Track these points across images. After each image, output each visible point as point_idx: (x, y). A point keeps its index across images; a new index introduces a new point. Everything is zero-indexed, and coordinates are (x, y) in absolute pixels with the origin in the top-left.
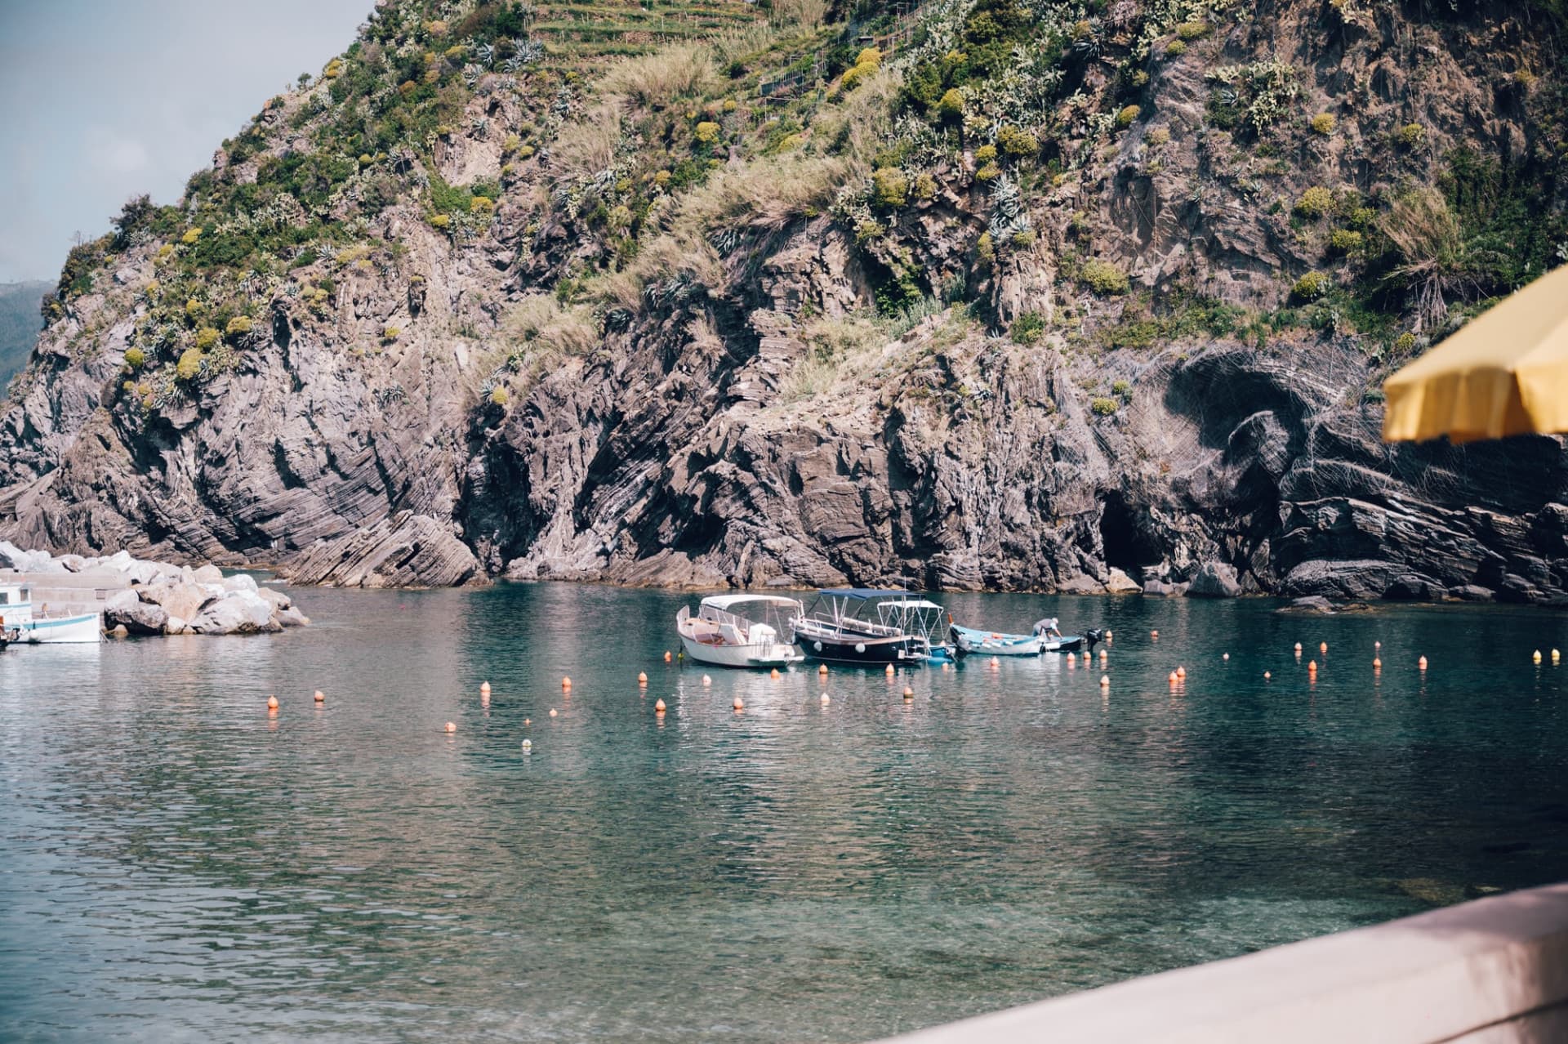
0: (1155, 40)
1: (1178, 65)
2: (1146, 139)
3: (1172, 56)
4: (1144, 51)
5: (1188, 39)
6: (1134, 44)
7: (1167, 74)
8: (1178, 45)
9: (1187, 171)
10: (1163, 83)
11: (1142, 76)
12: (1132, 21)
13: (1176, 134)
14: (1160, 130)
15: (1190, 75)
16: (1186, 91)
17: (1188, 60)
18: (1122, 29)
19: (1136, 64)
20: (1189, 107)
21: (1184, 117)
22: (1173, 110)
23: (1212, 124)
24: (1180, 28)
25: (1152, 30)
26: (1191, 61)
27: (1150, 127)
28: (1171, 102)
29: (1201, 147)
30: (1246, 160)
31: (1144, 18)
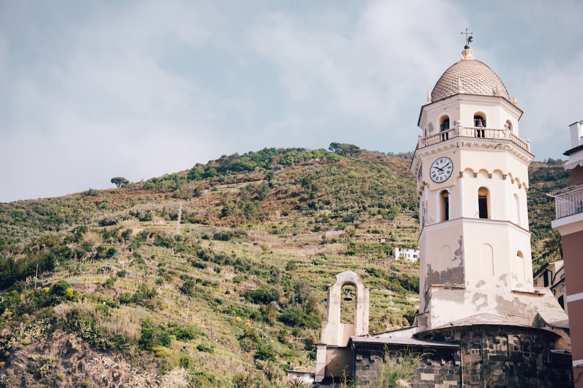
0: (13, 343)
1: (20, 352)
2: (6, 373)
3: (19, 349)
4: (10, 346)
5: (25, 345)
6: (7, 343)
7: (16, 354)
8: (21, 346)
9: (17, 385)
10: (15, 357)
11: (8, 353)
12: (7, 336)
13: (16, 373)
14: (11, 371)
15: (23, 355)
16: (21, 360)
17: (23, 351)
18: (4, 338)
19: (6, 349)
20: (21, 365)
21: (19, 368)
22: (16, 365)
23: (28, 372)
24: (22, 340)
25: (13, 340)
26: (24, 352)
27: (8, 370)
28: (16, 363)
29: (23, 378)
30: (36, 384)
31: (11, 336)
